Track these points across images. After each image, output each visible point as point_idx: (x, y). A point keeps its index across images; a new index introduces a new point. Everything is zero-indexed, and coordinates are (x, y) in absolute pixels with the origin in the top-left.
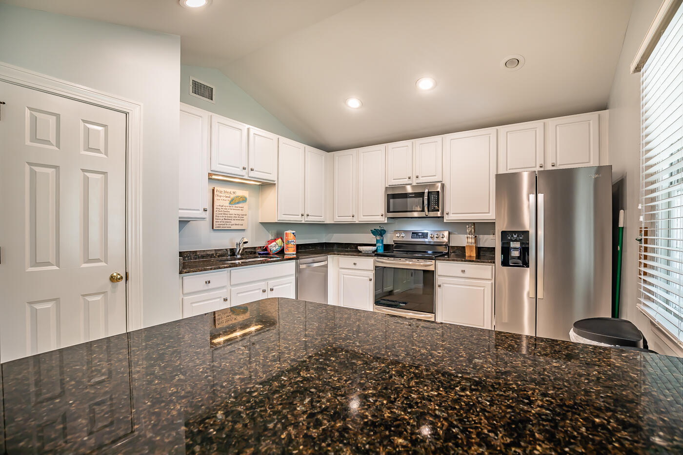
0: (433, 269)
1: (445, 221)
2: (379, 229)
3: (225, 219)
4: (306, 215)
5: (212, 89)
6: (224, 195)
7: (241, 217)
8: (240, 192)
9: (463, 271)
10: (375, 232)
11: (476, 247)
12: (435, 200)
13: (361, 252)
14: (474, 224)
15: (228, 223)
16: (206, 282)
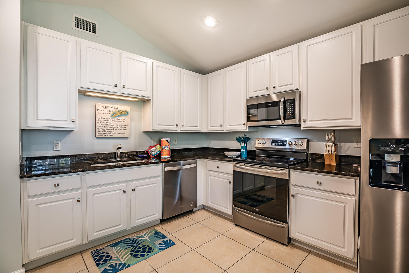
0: (287, 178)
1: (302, 128)
2: (243, 136)
3: (107, 129)
4: (181, 126)
5: (95, 24)
6: (106, 109)
7: (124, 127)
8: (122, 107)
9: (320, 183)
10: (239, 140)
11: (336, 155)
12: (291, 107)
13: (227, 157)
14: (334, 131)
15: (110, 132)
16: (55, 185)
